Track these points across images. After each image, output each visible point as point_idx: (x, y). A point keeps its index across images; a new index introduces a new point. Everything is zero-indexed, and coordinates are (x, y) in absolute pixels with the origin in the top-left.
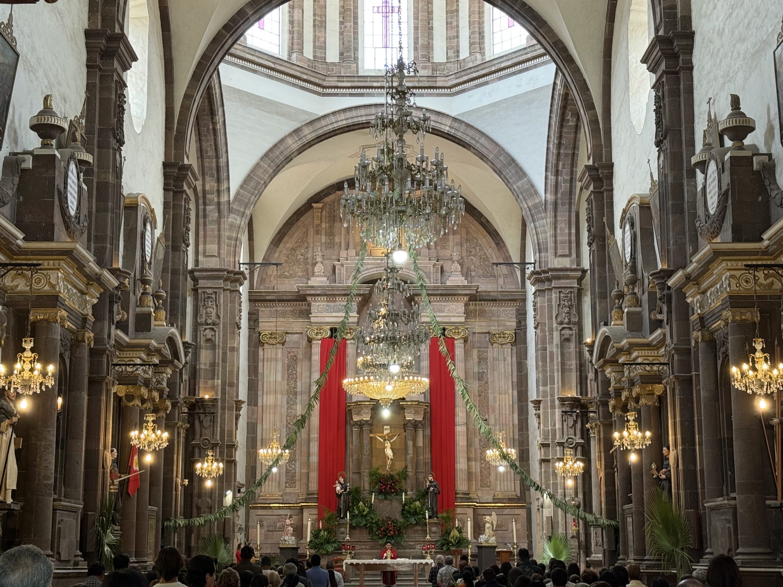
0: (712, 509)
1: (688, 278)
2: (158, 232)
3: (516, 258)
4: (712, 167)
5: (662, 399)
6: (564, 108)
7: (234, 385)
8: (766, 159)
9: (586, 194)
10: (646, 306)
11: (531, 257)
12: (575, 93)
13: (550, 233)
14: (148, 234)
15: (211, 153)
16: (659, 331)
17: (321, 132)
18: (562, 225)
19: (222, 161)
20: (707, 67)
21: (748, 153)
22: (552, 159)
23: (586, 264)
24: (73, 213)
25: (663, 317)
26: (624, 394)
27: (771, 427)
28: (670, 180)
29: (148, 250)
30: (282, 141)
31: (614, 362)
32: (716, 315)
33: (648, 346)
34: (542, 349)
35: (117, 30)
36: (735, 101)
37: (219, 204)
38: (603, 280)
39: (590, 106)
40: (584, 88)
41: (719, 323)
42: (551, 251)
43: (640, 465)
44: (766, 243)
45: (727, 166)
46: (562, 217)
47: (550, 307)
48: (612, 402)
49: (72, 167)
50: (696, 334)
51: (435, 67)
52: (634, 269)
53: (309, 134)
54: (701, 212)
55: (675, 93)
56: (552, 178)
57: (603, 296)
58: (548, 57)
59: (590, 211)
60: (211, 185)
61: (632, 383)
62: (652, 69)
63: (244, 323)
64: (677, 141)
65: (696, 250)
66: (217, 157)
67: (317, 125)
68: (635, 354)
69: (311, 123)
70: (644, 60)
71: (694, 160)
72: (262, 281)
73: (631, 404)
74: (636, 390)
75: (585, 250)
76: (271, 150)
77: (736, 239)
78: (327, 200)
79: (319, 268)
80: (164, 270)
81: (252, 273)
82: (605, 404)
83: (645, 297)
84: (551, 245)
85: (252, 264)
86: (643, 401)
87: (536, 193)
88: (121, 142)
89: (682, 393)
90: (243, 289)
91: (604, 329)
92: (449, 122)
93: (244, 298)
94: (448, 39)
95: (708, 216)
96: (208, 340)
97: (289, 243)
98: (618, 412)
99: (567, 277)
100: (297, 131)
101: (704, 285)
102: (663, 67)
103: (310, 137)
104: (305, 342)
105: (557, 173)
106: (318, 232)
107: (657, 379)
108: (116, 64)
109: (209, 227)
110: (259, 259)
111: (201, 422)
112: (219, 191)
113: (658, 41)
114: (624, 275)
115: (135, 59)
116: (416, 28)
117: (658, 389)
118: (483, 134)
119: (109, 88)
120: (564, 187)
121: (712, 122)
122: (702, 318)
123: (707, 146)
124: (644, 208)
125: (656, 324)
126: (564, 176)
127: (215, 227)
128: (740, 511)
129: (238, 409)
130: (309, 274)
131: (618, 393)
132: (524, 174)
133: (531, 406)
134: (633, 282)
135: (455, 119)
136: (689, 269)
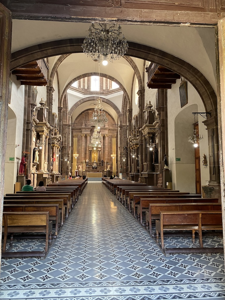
0: (144, 164)
1: (142, 129)
2: (57, 119)
3: (117, 124)
4: (146, 112)
5: (138, 147)
6: (125, 98)
7: (69, 144)
8: (154, 111)
9: (128, 114)
10: (136, 133)
11: (119, 123)
12: (127, 97)
13: (122, 119)
14: (56, 119)
15: (65, 104)
16: (138, 137)
17: (84, 101)
18: (124, 118)
19: (67, 106)
20: (147, 95)
21: (152, 110)
22: (123, 107)
23: (128, 125)
24: (46, 117)
25: (139, 135)
26: (133, 147)
27: (153, 152)
28: (140, 113)
29: (56, 122)
30: (77, 102)
31: (131, 141)
32: (146, 135)
33: (137, 139)
34: (120, 139)
35: (52, 86)
36: (150, 102)
37: (66, 113)
38: (130, 128)
39: (129, 99)
40: (128, 96)
41: (146, 136)
42: (122, 122)
43: (135, 158)
44: (153, 125)
45: (148, 112)
46: (125, 117)
47: (122, 132)
48: (131, 148)
49: (46, 110)
50: (143, 138)
51: (104, 90)
52: (135, 127)
53: (82, 101)
54: (144, 119)
55: (142, 99)
56: (123, 110)
57: (130, 131)
58: (122, 90)
59: (128, 117)
60: (65, 110)
61: (134, 145)
62: (138, 95)
63: (71, 133)
64: (142, 107)
65: (144, 125)
66: (66, 105)
67: (83, 100)
68: (134, 140)
69: (82, 99)
70: (137, 93)
71: (144, 111)
72: (74, 126)
73: (134, 148)
74: (134, 146)
75: (128, 123)
76: (75, 104)
77: (149, 124)
78: (85, 112)
79: (84, 124)
80: (58, 125)
81: (72, 125)
82: (130, 148)
83: (136, 131)
84: (122, 121)
85: (72, 123)
86: (135, 148)
87: (120, 112)
88: (52, 105)
89: (141, 146)
90: (71, 128)
91: (130, 136)
92: (106, 100)
93: (71, 129)
94: (106, 85)
95: (145, 120)
96: (65, 136)
97: (78, 120)
98: (132, 149)
99: (125, 127)
100: (80, 101)
101: (144, 131)
102: (140, 95)
103: (82, 102)
104: (81, 137)
105: (124, 109)
106: (83, 118)
107: (138, 144)
108: (51, 92)
109: (65, 117)
110: (73, 123)
111: (63, 150)
112: (66, 111)
113: (139, 91)
114: (134, 128)
115: (54, 91)
116: (100, 83)
117: (138, 146)
118: (111, 102)
119: (50, 96)
120: (125, 112)
121: (147, 105)
122: (144, 135)
123: (146, 109)
124: (137, 117)
125: (138, 136)
126: (125, 110)
127: (66, 117)
128: (148, 164)
129: (70, 148)
130: (82, 125)
131: (132, 146)
132: (118, 109)
133: (119, 148)
134: (135, 129)
135: (107, 99)
136: (142, 128)
